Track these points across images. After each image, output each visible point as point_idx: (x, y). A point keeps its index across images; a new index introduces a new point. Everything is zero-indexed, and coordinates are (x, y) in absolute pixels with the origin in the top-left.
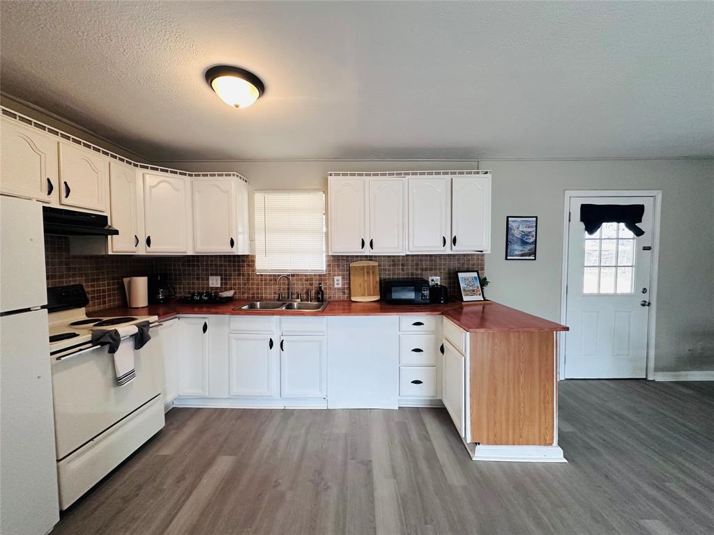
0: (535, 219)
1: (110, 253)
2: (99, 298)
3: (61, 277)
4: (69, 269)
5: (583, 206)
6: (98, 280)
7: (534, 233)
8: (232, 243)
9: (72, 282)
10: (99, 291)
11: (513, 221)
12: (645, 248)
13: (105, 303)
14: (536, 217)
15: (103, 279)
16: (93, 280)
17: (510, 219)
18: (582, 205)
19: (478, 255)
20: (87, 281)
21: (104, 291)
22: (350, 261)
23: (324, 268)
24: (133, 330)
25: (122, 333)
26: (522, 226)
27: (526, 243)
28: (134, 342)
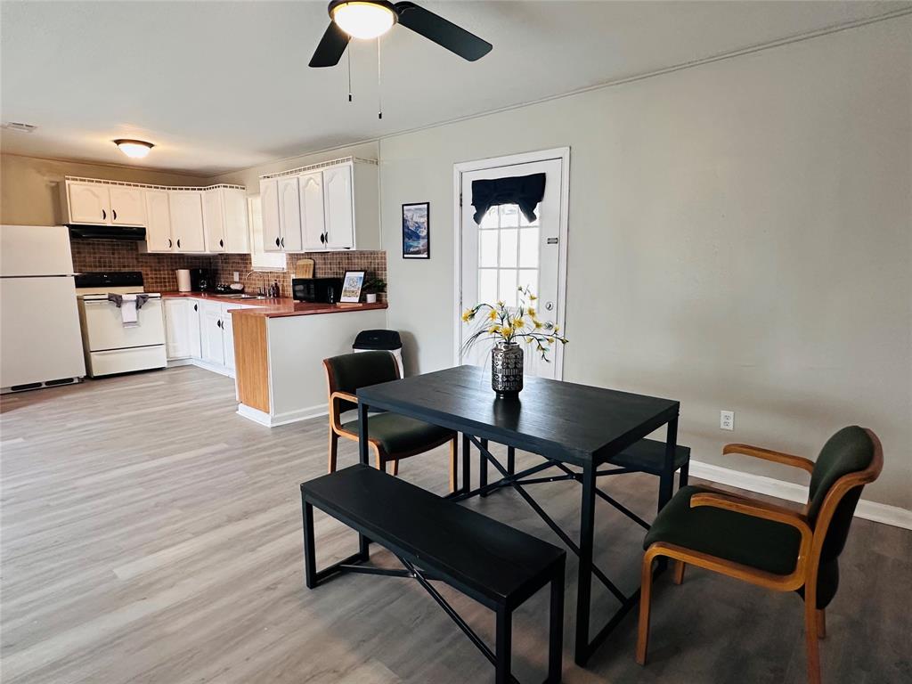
0: (426, 206)
1: (149, 252)
2: (161, 282)
3: (133, 266)
4: (138, 262)
5: (475, 183)
6: (160, 270)
7: (426, 224)
8: (222, 243)
10: (160, 278)
11: (408, 210)
12: (550, 241)
13: (165, 286)
14: (428, 204)
15: (164, 270)
16: (156, 270)
17: (405, 208)
18: (473, 182)
20: (151, 270)
21: (164, 278)
22: (298, 259)
23: (285, 267)
24: (134, 297)
25: (125, 297)
26: (416, 217)
27: (418, 237)
28: (135, 305)
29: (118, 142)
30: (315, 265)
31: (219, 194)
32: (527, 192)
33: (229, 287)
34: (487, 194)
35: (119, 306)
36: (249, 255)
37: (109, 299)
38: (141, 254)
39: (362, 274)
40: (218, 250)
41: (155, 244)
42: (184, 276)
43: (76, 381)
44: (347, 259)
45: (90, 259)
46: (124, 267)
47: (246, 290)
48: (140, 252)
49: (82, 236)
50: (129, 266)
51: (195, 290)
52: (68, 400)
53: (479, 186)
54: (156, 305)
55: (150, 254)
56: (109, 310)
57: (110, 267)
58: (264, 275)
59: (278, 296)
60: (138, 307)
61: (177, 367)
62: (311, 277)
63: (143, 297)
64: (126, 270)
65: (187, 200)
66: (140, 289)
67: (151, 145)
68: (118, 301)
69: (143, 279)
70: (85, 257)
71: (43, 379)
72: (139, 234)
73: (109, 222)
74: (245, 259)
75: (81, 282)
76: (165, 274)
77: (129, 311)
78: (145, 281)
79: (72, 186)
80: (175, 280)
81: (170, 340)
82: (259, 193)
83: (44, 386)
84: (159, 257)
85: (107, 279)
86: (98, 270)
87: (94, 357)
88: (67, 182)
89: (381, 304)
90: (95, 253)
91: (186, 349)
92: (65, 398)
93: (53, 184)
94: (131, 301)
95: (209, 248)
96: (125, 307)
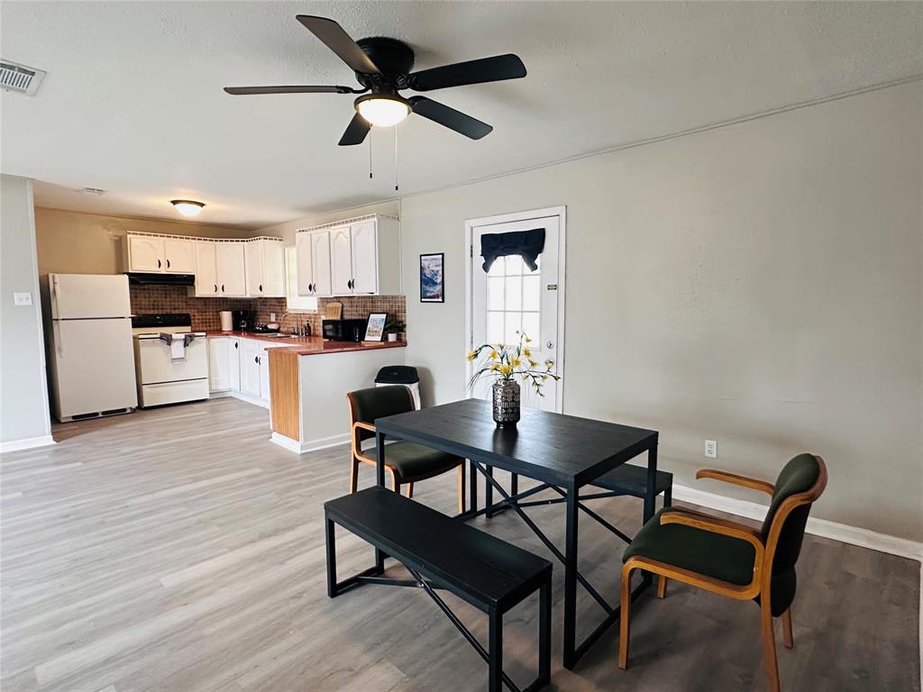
0: (441, 256)
1: (197, 295)
2: (206, 323)
3: (183, 309)
4: (187, 305)
5: (484, 237)
6: (206, 312)
7: (441, 272)
8: (261, 288)
9: (184, 312)
10: (206, 319)
11: (426, 260)
12: (550, 288)
13: (210, 326)
14: (443, 254)
15: (209, 312)
16: (202, 312)
17: (423, 258)
18: (482, 236)
19: (369, 297)
20: (198, 312)
21: (209, 319)
22: (328, 302)
23: (316, 309)
24: (183, 336)
25: (174, 336)
26: (432, 265)
27: (435, 284)
28: (182, 343)
29: (174, 202)
30: (342, 307)
31: (260, 245)
32: (529, 244)
33: (266, 327)
34: (495, 246)
35: (169, 345)
36: (285, 298)
37: (161, 338)
38: (191, 298)
39: (384, 316)
40: (258, 294)
41: (202, 290)
42: (227, 317)
43: (129, 411)
44: (371, 303)
45: (145, 302)
46: (175, 309)
47: (281, 329)
48: (189, 296)
49: (139, 282)
50: (178, 309)
51: (237, 330)
52: (120, 428)
53: (486, 239)
54: (201, 342)
55: (197, 298)
56: (160, 347)
57: (162, 309)
58: (298, 316)
59: (310, 335)
60: (186, 345)
61: (218, 399)
62: (339, 318)
63: (190, 336)
64: (177, 312)
65: (232, 250)
66: (188, 329)
67: (202, 205)
68: (168, 340)
69: (190, 320)
70: (141, 301)
71: (100, 410)
72: (190, 280)
73: (163, 271)
74: (281, 301)
75: (137, 323)
76: (210, 315)
77: (177, 349)
78: (192, 321)
79: (132, 240)
80: (219, 320)
81: (212, 374)
82: (295, 244)
83: (100, 415)
84: (205, 300)
85: (159, 320)
86: (152, 312)
87: (145, 389)
88: (129, 236)
89: (401, 342)
90: (149, 297)
91: (227, 382)
92: (118, 426)
93: (117, 238)
94: (180, 340)
95: (250, 292)
96: (174, 345)
